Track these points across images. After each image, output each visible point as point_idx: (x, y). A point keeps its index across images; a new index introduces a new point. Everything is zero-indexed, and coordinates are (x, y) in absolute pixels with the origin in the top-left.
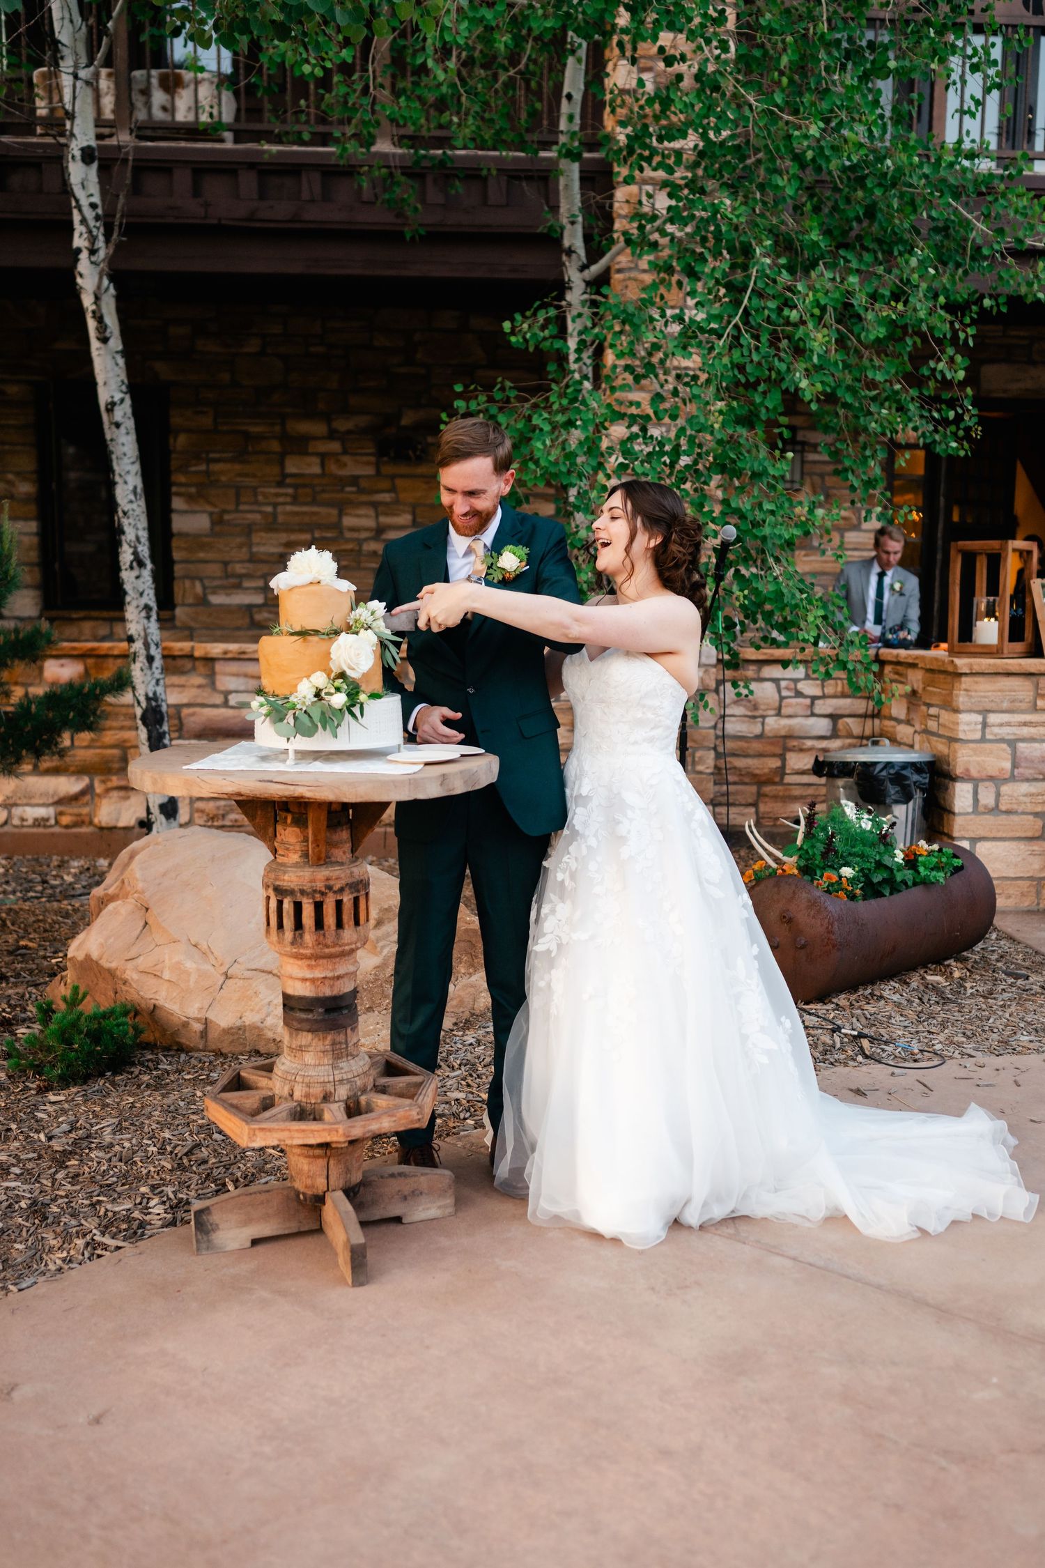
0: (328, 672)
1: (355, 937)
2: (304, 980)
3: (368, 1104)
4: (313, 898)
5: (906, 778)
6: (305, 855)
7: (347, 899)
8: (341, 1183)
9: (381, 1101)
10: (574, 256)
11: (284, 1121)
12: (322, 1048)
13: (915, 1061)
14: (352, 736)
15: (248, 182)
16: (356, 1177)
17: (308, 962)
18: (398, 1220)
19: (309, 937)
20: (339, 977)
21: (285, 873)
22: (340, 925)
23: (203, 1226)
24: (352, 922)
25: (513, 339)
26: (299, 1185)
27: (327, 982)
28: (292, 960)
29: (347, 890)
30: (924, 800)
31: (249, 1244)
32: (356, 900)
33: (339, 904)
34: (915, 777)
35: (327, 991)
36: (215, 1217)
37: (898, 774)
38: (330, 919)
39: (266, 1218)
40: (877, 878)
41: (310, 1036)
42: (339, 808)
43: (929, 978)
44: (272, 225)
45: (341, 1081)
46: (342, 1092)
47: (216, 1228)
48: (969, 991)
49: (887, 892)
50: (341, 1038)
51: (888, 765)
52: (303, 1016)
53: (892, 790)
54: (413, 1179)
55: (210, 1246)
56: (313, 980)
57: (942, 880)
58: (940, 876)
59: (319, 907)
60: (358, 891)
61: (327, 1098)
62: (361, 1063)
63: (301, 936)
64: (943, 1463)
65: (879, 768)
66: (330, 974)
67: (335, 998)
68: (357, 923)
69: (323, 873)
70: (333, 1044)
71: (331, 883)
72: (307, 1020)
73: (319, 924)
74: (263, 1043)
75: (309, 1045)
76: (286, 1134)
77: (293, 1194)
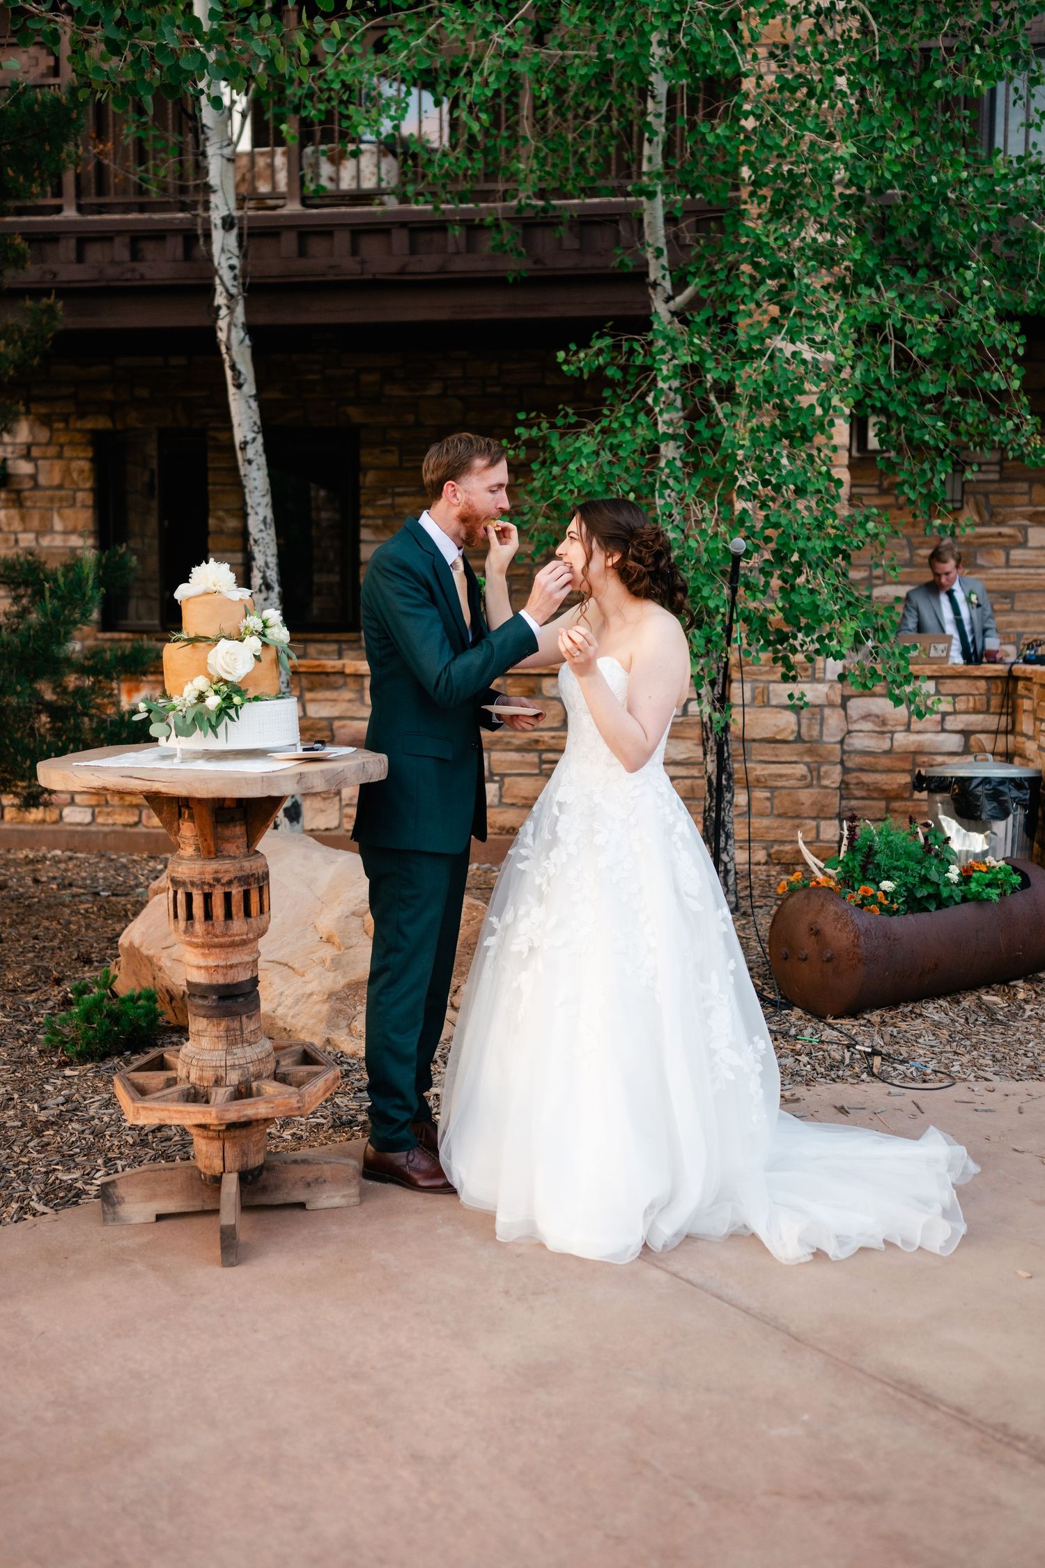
0: (209, 676)
1: (245, 928)
2: (199, 968)
3: (258, 1090)
4: (202, 889)
5: (1002, 793)
6: (197, 849)
7: (236, 891)
8: (237, 1165)
9: (270, 1088)
11: (178, 1101)
12: (217, 1034)
13: (923, 1081)
15: (400, 239)
16: (256, 1160)
17: (202, 951)
18: (301, 1206)
19: (199, 927)
20: (231, 966)
21: (179, 864)
22: (228, 915)
23: (106, 1195)
24: (242, 914)
26: (200, 1165)
27: (220, 971)
28: (189, 949)
29: (236, 883)
30: (1026, 816)
31: (153, 1219)
32: (246, 895)
33: (228, 897)
34: (1015, 793)
35: (220, 979)
36: (121, 1190)
37: (996, 788)
38: (218, 910)
39: (170, 1194)
40: (921, 893)
41: (205, 1021)
42: (233, 805)
44: (421, 277)
45: (233, 1066)
46: (234, 1077)
47: (121, 1201)
49: (932, 908)
50: (236, 1024)
51: (986, 780)
52: (200, 1002)
53: (988, 807)
54: (315, 1167)
55: (116, 1218)
56: (207, 968)
57: (994, 897)
58: (994, 893)
59: (207, 898)
60: (249, 884)
61: (218, 1082)
62: (258, 1050)
63: (192, 925)
65: (975, 783)
66: (222, 963)
67: (228, 986)
68: (247, 913)
69: (213, 866)
70: (227, 1030)
71: (220, 875)
72: (203, 1006)
73: (208, 915)
75: (205, 1030)
76: (165, 1114)
77: (196, 1173)
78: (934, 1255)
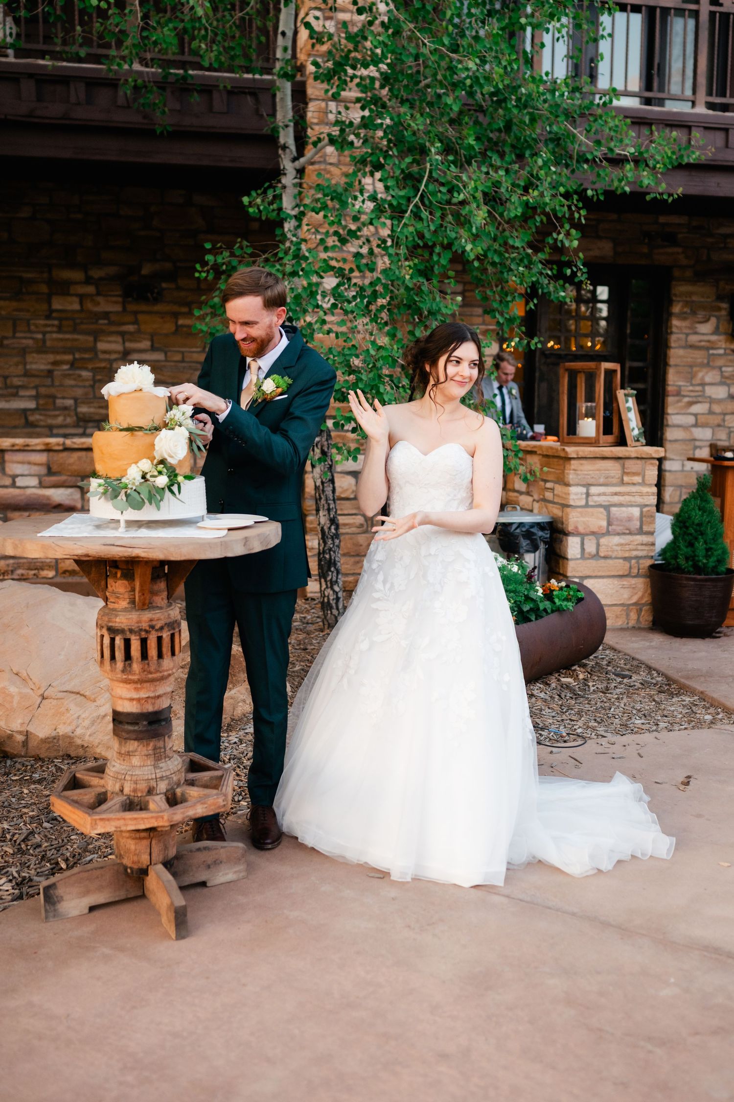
0: (152, 459)
1: (172, 665)
2: (132, 700)
3: (183, 794)
4: (140, 635)
5: (534, 534)
6: (133, 602)
7: (166, 635)
8: (161, 858)
9: (193, 792)
10: (287, 150)
11: (118, 811)
12: (146, 752)
13: (565, 742)
14: (171, 508)
15: (28, 88)
16: (172, 852)
17: (135, 686)
18: (203, 884)
19: (136, 666)
20: (159, 697)
21: (116, 616)
22: (160, 656)
23: (50, 898)
24: (170, 653)
25: (251, 210)
26: (126, 862)
27: (150, 701)
28: (121, 685)
29: (166, 629)
30: (546, 550)
31: (87, 911)
32: (173, 636)
33: (160, 639)
34: (540, 533)
35: (150, 708)
36: (60, 891)
37: (528, 532)
38: (153, 652)
39: (100, 889)
40: (526, 608)
41: (136, 743)
42: (158, 565)
43: (563, 679)
44: (47, 121)
45: (162, 778)
46: (163, 787)
47: (60, 899)
48: (592, 689)
49: (533, 618)
50: (161, 744)
51: (521, 525)
52: (130, 728)
53: (524, 543)
54: (214, 852)
55: (56, 914)
56: (139, 700)
57: (571, 608)
58: (570, 605)
59: (144, 642)
60: (174, 629)
61: (150, 791)
62: (176, 763)
63: (130, 665)
64: (650, 1047)
65: (514, 527)
66: (152, 695)
67: (156, 713)
68: (173, 654)
69: (147, 616)
70: (155, 749)
71: (154, 623)
72: (134, 731)
73: (144, 655)
74: (74, 748)
75: (136, 751)
76: (122, 822)
77: (122, 869)
78: (663, 860)
